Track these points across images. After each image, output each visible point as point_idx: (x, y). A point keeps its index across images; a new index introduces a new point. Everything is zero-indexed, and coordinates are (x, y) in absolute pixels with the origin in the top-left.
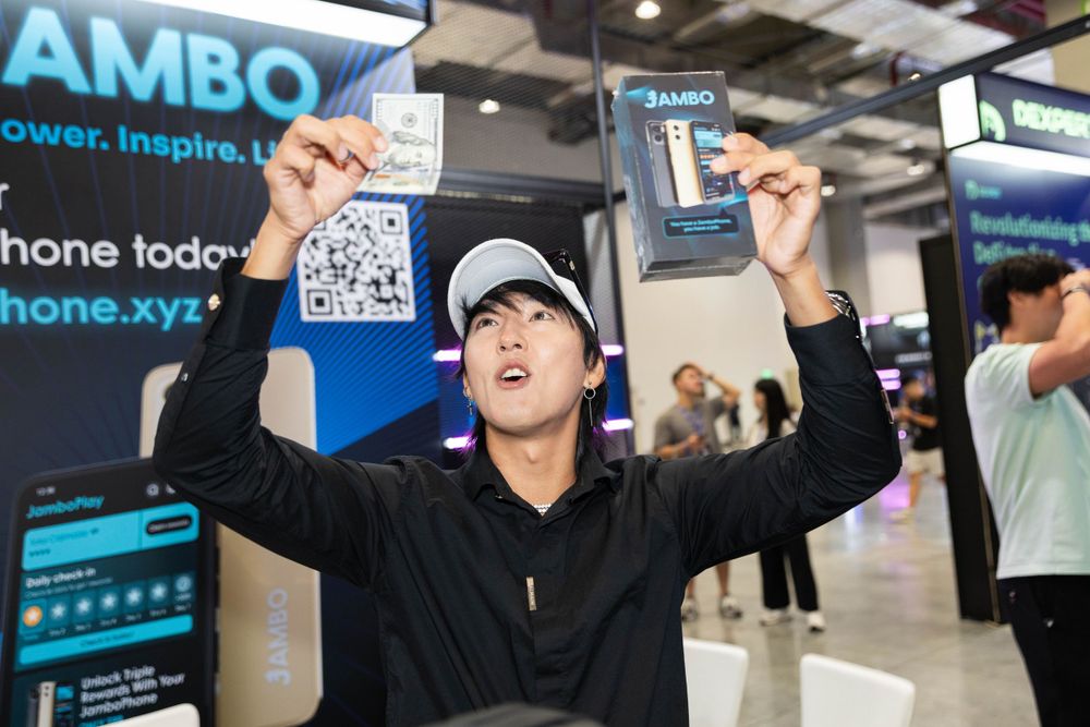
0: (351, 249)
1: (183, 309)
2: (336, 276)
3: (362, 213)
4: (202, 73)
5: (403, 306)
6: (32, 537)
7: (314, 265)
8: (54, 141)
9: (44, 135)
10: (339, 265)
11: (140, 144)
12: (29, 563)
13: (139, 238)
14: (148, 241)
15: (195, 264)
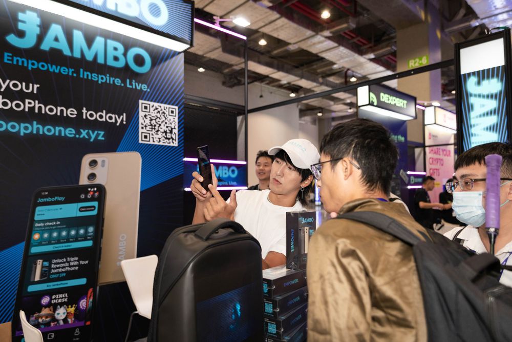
0: (158, 120)
1: (98, 135)
2: (152, 128)
3: (163, 108)
4: (111, 53)
5: (174, 141)
6: (38, 209)
7: (145, 124)
8: (57, 71)
9: (54, 69)
10: (153, 125)
11: (88, 75)
12: (37, 218)
13: (84, 109)
14: (88, 110)
15: (104, 119)
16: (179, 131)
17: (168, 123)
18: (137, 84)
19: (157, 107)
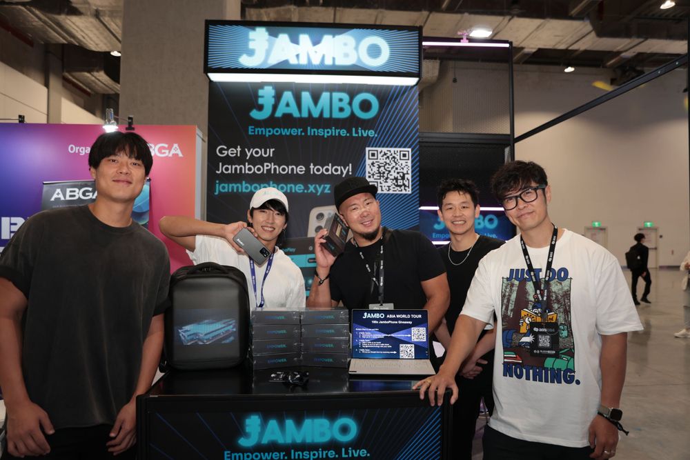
0: (387, 166)
1: (324, 188)
2: (380, 176)
3: (392, 152)
4: (336, 105)
5: (407, 188)
7: (372, 172)
8: (288, 134)
9: (286, 132)
10: (382, 172)
11: (314, 132)
13: (312, 164)
14: (315, 165)
15: (330, 173)
16: (412, 176)
17: (399, 168)
18: (363, 131)
19: (386, 152)
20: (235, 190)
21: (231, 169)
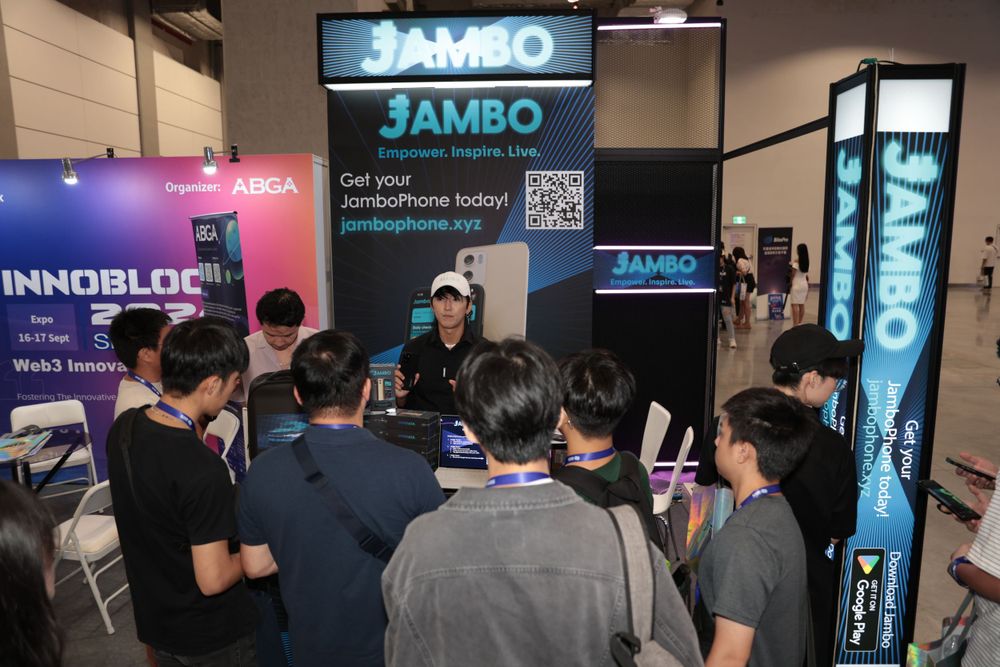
0: (553, 194)
1: (474, 224)
2: (544, 208)
3: (560, 176)
4: (488, 116)
5: (578, 223)
6: (415, 311)
7: (533, 203)
8: (427, 156)
9: (424, 154)
10: (546, 203)
11: (460, 153)
12: (414, 321)
13: (458, 194)
14: (461, 196)
15: (480, 204)
16: (585, 208)
17: (568, 197)
18: (522, 150)
19: (552, 176)
20: (365, 229)
21: (360, 202)
